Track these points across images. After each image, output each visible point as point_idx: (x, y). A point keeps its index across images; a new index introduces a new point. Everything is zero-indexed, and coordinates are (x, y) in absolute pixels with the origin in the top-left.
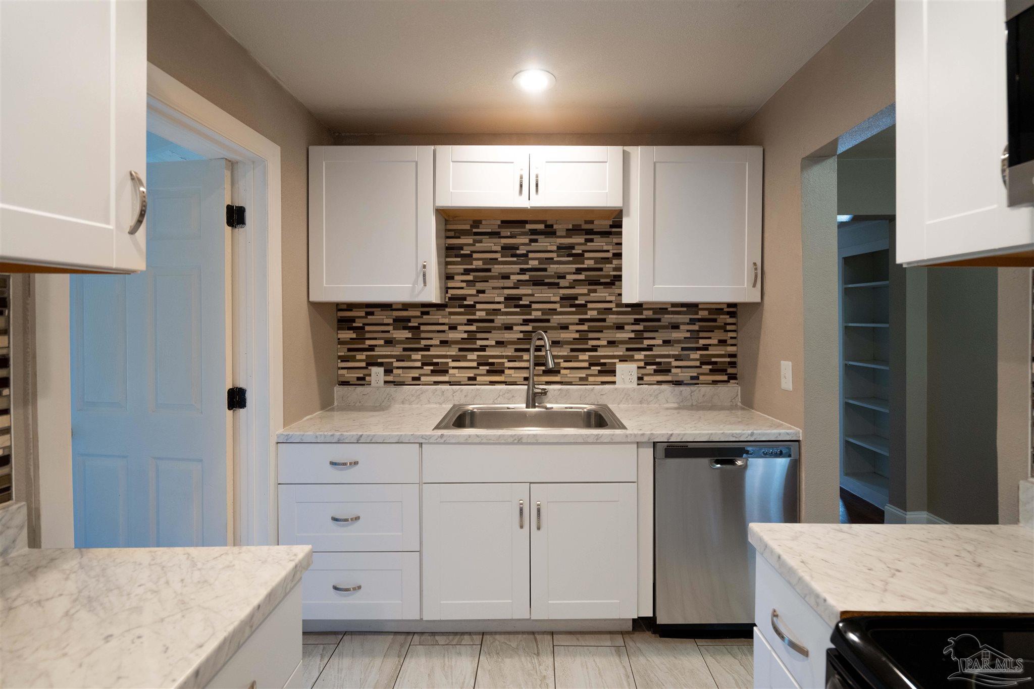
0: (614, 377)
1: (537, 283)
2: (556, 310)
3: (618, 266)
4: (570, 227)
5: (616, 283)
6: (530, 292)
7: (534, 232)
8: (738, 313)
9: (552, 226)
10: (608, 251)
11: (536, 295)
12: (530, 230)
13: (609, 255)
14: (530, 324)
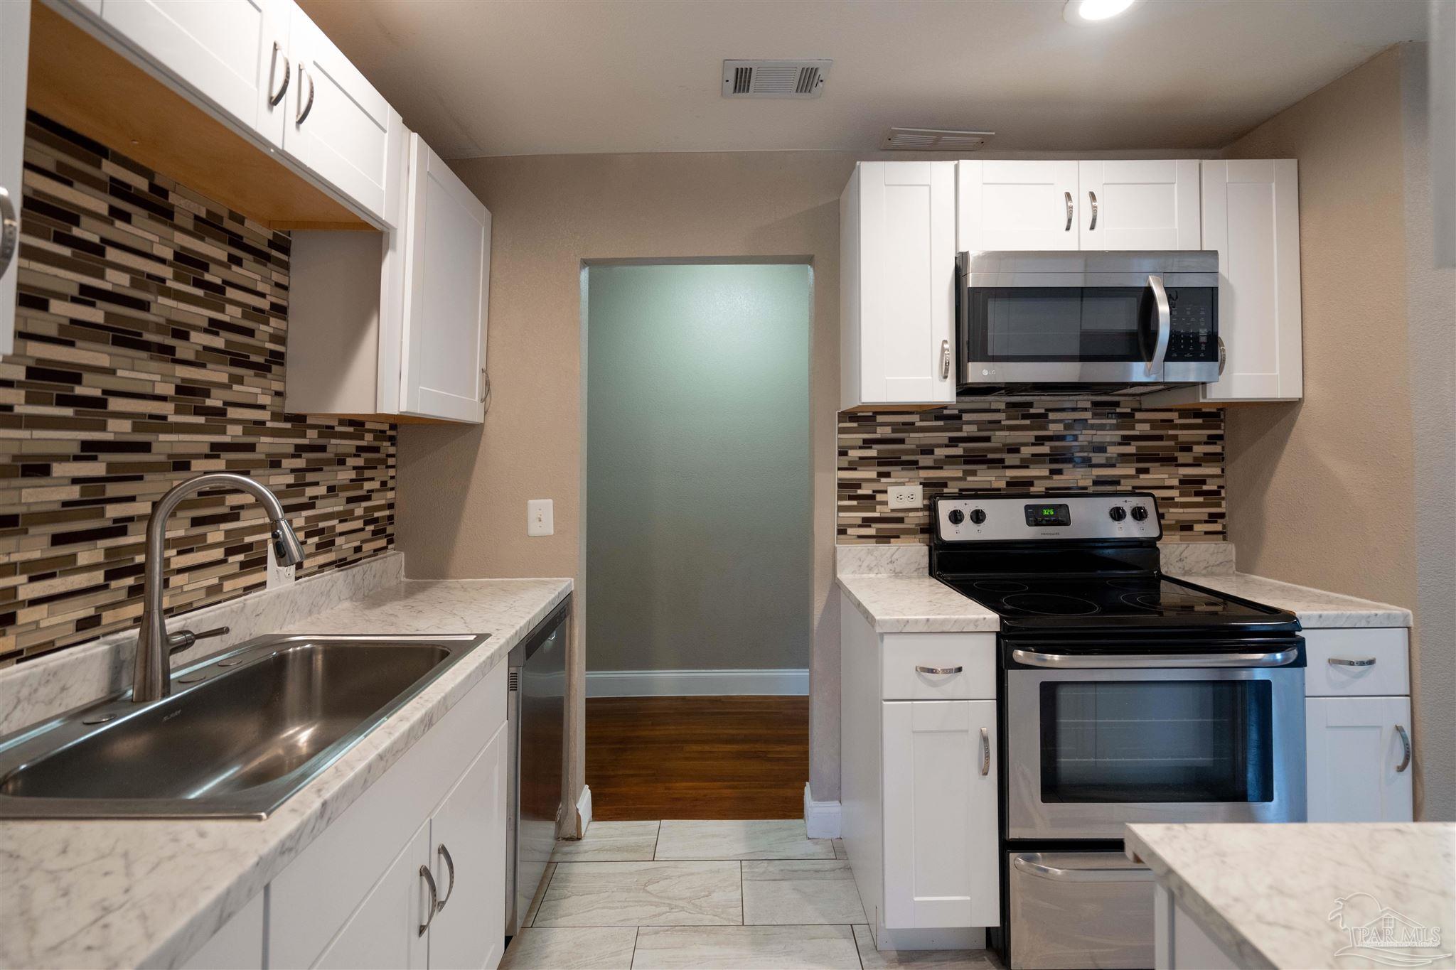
0: (264, 573)
1: (125, 338)
2: (164, 418)
3: (281, 333)
4: (203, 214)
5: (274, 367)
6: (103, 360)
7: (118, 189)
8: (398, 438)
9: (164, 193)
10: (263, 295)
11: (119, 373)
12: (113, 179)
13: (264, 304)
14: (102, 456)
